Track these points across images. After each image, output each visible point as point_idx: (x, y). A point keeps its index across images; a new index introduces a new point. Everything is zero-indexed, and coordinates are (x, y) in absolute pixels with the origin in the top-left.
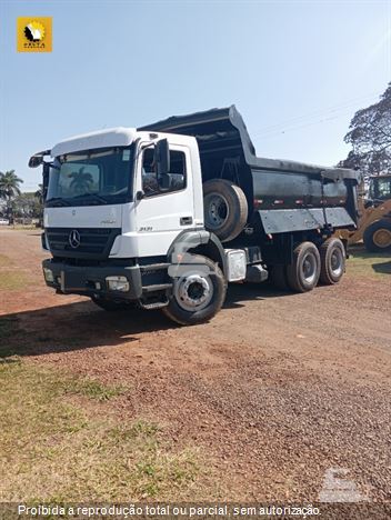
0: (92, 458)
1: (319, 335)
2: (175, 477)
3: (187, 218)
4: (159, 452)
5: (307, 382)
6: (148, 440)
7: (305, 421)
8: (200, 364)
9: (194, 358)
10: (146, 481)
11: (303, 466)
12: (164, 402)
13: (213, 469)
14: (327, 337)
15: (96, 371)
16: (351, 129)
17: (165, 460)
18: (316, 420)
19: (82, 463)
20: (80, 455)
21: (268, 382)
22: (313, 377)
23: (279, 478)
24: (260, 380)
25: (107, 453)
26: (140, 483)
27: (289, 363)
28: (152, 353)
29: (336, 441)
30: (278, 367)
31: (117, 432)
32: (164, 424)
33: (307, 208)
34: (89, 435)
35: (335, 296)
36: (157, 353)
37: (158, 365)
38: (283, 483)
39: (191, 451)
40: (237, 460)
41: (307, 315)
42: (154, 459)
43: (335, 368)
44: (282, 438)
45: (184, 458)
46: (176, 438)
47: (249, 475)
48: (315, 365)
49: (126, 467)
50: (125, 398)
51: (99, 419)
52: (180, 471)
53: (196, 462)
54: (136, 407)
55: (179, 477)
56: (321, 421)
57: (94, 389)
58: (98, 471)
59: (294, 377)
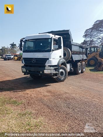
0: (14, 121)
1: (75, 87)
2: (36, 126)
3: (60, 56)
4: (32, 119)
5: (72, 100)
6: (29, 116)
7: (71, 110)
8: (44, 95)
9: (42, 94)
10: (28, 127)
11: (70, 122)
12: (34, 106)
13: (46, 123)
14: (77, 88)
15: (16, 98)
16: (85, 34)
17: (33, 121)
18: (74, 110)
19: (11, 123)
20: (10, 120)
21: (62, 100)
22: (74, 98)
23: (64, 125)
24: (60, 99)
25: (18, 120)
26: (27, 127)
27: (67, 95)
28: (31, 92)
29: (79, 115)
30: (64, 96)
31: (21, 114)
32: (34, 112)
33: (80, 54)
34: (13, 115)
35: (79, 77)
36: (33, 92)
37: (33, 96)
38: (65, 127)
39: (41, 119)
40: (53, 121)
41: (72, 82)
42: (31, 121)
43: (79, 96)
44: (65, 115)
45: (39, 120)
46: (37, 115)
47: (56, 125)
48: (74, 95)
49: (23, 123)
50: (23, 105)
51: (16, 110)
52: (37, 124)
53: (42, 122)
54: (26, 107)
55: (37, 126)
56: (75, 110)
57: (15, 102)
58: (15, 124)
59: (68, 98)
